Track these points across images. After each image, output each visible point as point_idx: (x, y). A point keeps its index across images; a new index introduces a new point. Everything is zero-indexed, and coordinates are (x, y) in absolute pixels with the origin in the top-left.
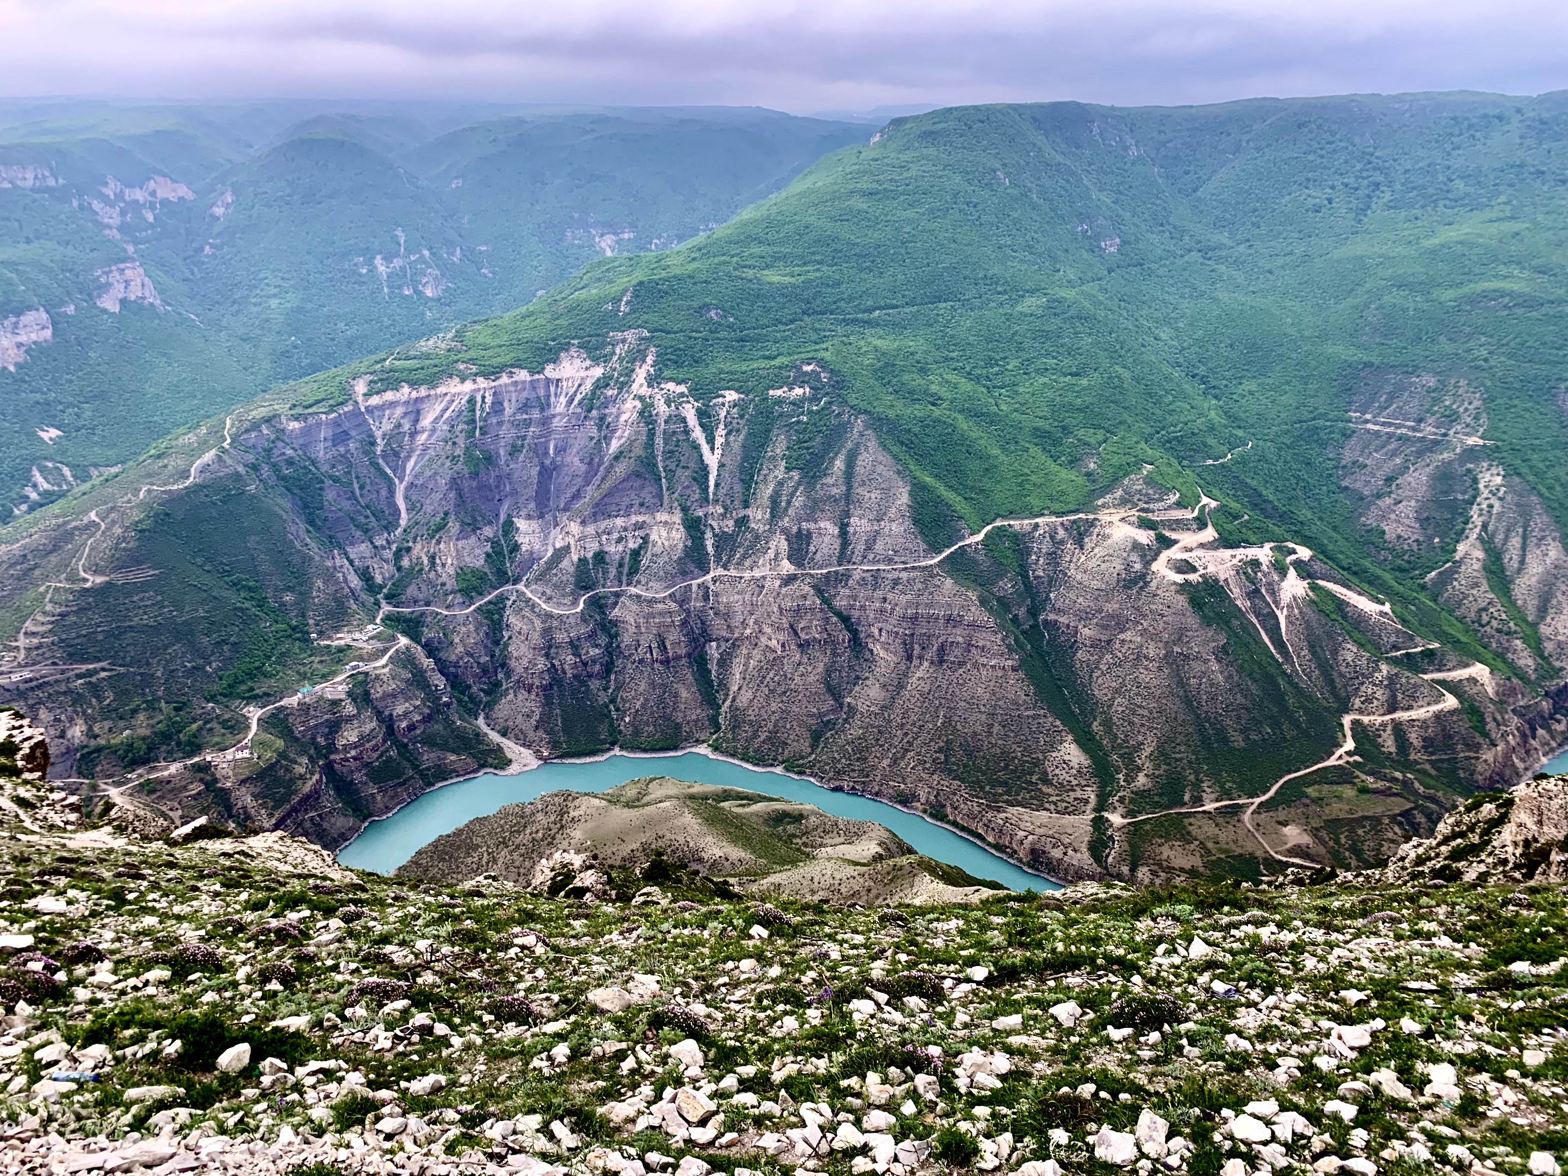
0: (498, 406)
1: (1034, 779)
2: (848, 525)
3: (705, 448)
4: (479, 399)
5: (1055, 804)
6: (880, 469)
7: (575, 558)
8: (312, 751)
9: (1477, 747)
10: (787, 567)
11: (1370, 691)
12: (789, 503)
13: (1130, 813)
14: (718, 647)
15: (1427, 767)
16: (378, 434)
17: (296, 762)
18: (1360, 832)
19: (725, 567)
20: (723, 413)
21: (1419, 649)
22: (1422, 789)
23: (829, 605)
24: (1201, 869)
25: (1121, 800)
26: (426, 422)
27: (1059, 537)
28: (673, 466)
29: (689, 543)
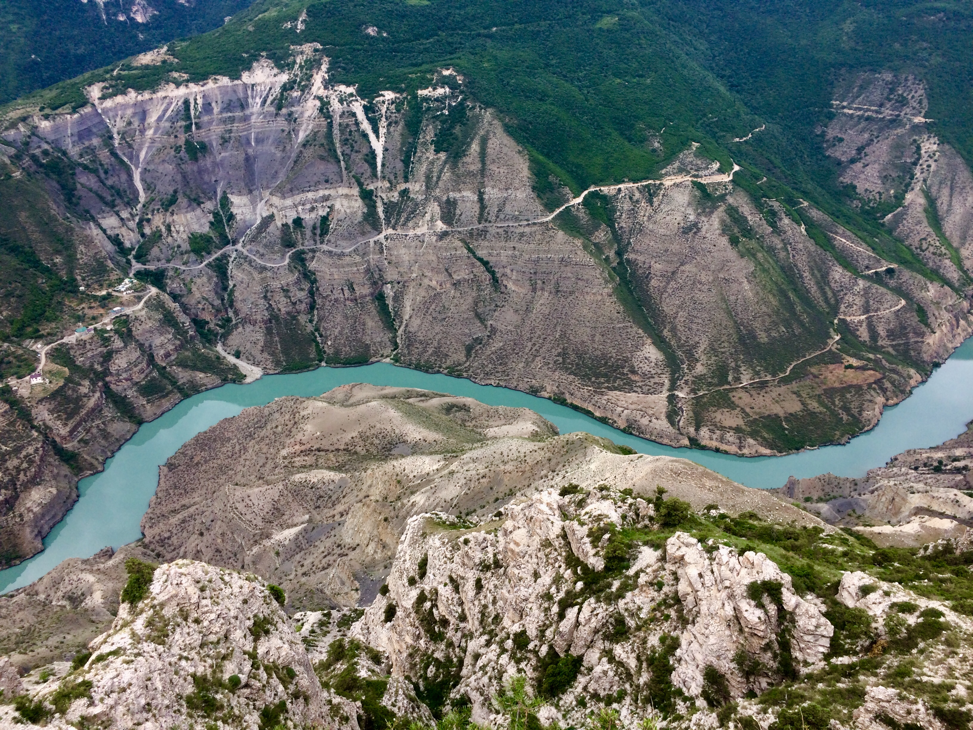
0: (207, 107)
1: (626, 371)
2: (483, 193)
3: (372, 137)
4: (192, 101)
5: (641, 387)
6: (505, 150)
7: (279, 224)
8: (92, 376)
9: (923, 335)
10: (440, 226)
11: (851, 300)
12: (439, 178)
13: (693, 391)
14: (393, 287)
15: (890, 350)
16: (115, 130)
17: (80, 385)
18: (848, 396)
19: (394, 228)
20: (384, 109)
21: (884, 269)
22: (887, 365)
23: (474, 253)
24: (744, 427)
25: (686, 383)
26: (152, 119)
27: (635, 198)
28: (348, 151)
29: (365, 210)
